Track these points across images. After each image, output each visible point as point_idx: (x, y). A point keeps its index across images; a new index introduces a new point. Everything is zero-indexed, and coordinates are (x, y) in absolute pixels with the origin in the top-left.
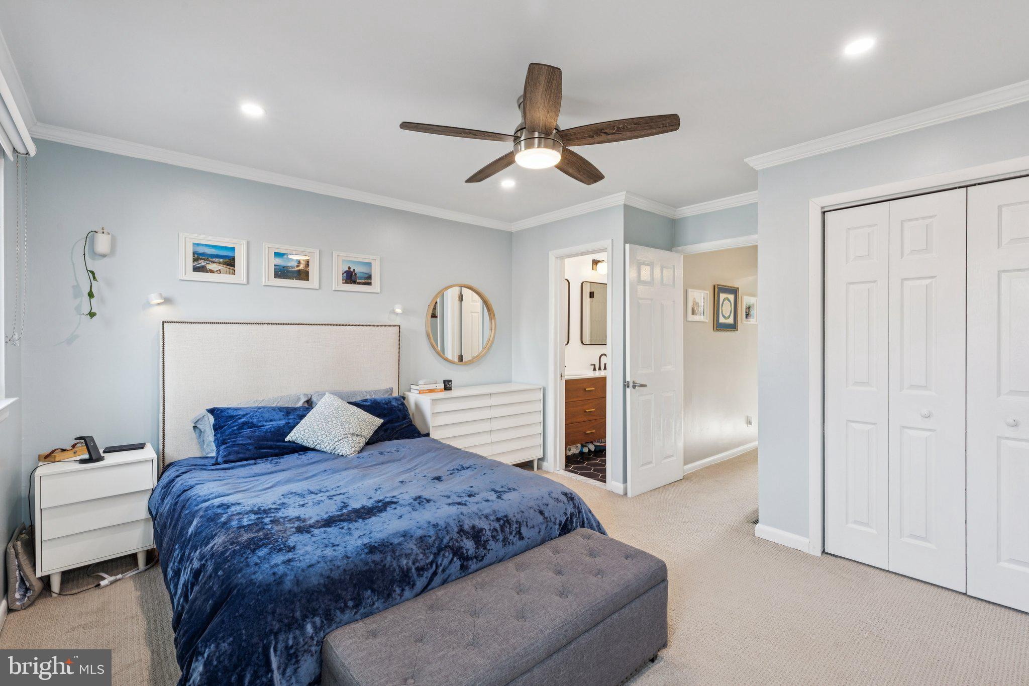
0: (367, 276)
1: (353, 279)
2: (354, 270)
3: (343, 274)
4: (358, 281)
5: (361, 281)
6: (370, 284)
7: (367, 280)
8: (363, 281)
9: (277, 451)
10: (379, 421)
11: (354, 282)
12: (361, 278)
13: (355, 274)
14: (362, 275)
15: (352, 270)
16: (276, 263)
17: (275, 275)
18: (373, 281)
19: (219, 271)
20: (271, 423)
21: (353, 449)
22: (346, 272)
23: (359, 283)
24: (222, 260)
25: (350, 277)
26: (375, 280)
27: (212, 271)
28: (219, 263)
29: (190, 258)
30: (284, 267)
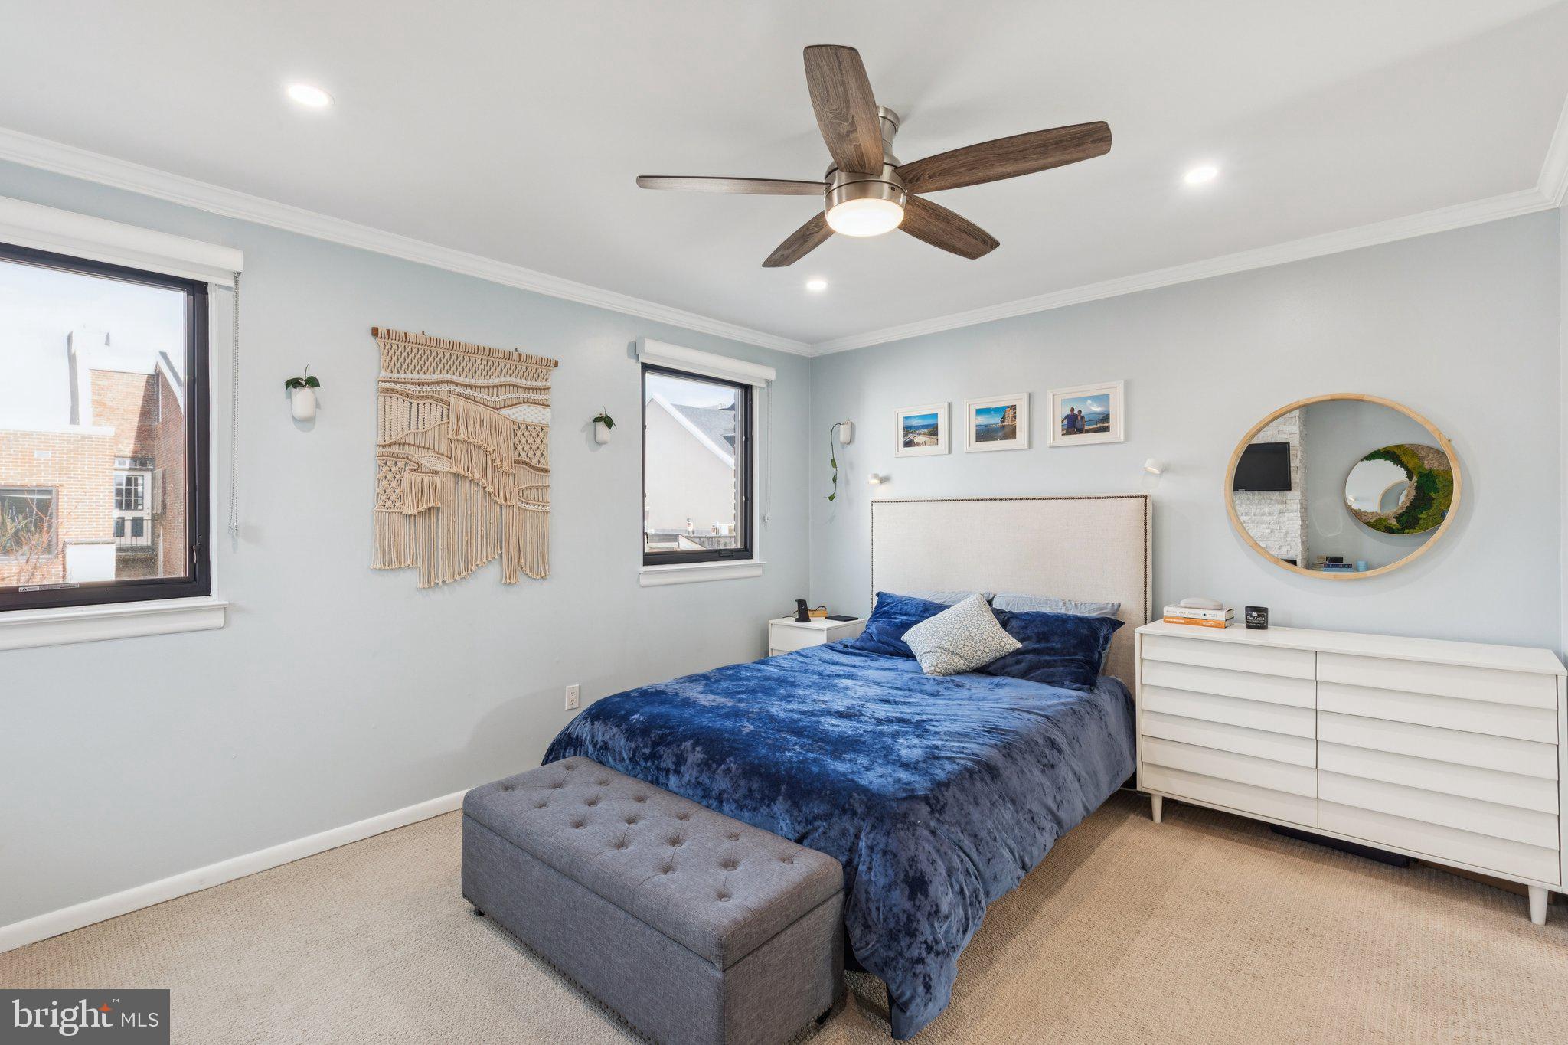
0: (1101, 417)
1: (1079, 425)
2: (1080, 412)
3: (1062, 421)
4: (1086, 428)
5: (1091, 427)
6: (1106, 429)
7: (1102, 423)
8: (1095, 426)
9: (892, 649)
10: (1013, 644)
11: (1081, 431)
12: (1091, 422)
13: (1082, 417)
14: (1092, 417)
15: (1076, 412)
16: (978, 423)
17: (977, 437)
18: (1111, 424)
19: (924, 443)
20: (904, 617)
21: (933, 668)
22: (1068, 417)
23: (1088, 431)
24: (926, 431)
25: (1074, 424)
26: (1117, 422)
27: (918, 445)
28: (924, 434)
29: (901, 432)
30: (986, 426)
